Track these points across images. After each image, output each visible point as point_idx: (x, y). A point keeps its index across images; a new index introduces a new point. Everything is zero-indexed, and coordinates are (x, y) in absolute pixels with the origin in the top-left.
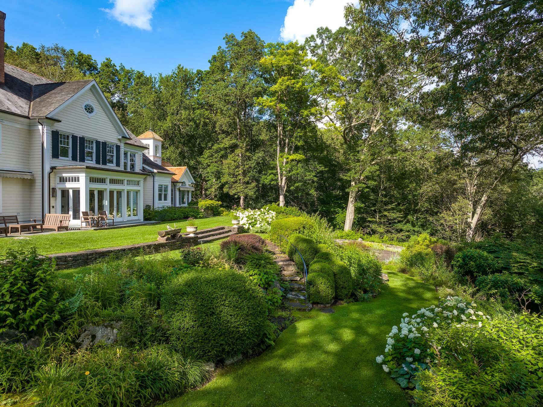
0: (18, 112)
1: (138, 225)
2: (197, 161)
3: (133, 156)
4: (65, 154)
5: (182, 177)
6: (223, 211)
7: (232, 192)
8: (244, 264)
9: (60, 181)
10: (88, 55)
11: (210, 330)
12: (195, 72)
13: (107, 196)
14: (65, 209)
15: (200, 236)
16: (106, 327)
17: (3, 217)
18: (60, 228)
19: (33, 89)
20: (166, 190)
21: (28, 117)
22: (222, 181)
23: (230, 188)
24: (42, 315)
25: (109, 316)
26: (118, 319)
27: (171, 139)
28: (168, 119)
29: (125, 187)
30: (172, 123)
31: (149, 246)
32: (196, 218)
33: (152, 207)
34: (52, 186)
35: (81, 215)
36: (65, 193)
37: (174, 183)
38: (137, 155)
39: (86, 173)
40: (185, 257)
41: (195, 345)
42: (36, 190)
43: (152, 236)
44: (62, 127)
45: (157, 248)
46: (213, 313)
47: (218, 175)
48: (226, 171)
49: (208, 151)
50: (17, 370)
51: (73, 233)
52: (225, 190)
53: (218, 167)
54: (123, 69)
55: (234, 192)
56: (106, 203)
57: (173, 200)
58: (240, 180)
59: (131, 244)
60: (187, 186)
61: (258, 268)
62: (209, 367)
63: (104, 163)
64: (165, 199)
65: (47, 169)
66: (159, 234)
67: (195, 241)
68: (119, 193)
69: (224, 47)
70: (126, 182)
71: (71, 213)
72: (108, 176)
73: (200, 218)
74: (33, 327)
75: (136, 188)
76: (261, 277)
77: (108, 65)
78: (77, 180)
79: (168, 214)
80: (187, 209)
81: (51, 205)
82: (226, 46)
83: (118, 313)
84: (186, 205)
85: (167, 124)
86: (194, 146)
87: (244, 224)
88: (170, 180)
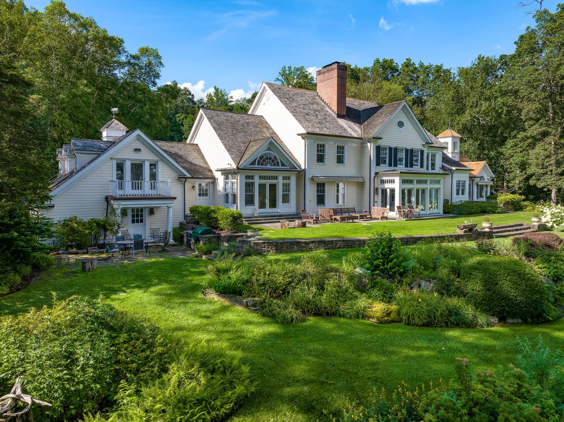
0: (356, 136)
1: (438, 218)
2: (498, 153)
3: (434, 156)
4: (384, 162)
5: (481, 171)
6: (526, 206)
7: (540, 185)
8: (534, 257)
9: (381, 183)
10: (391, 60)
11: (494, 295)
12: (498, 57)
13: (414, 193)
14: (384, 204)
15: (494, 231)
16: (427, 281)
17: (348, 208)
18: (383, 218)
19: (361, 114)
20: (464, 186)
21: (361, 139)
22: (528, 173)
23: (539, 180)
24: (395, 268)
25: (428, 275)
26: (434, 278)
27: (470, 131)
28: (467, 112)
29: (428, 186)
30: (471, 116)
31: (451, 236)
32: (494, 212)
33: (450, 202)
34: (376, 186)
35: (396, 208)
36: (384, 191)
37: (472, 178)
38: (437, 155)
39: (400, 176)
40: (479, 246)
41: (484, 302)
42: (366, 189)
43: (452, 229)
44: (382, 143)
45: (457, 238)
46: (497, 283)
47: (523, 166)
48: (533, 161)
49: (512, 140)
50: (386, 291)
51: (392, 222)
52: (532, 182)
53: (523, 157)
54: (422, 65)
55: (542, 185)
56: (413, 199)
57: (471, 194)
58: (551, 171)
59: (437, 233)
60: (486, 180)
61: (548, 263)
62: (495, 320)
63: (411, 166)
64: (463, 194)
65: (373, 175)
66: (458, 227)
67: (490, 235)
68: (423, 191)
69: (534, 25)
70: (428, 182)
71: (388, 207)
72: (415, 178)
73: (499, 213)
74: (391, 273)
75: (436, 186)
76: (549, 270)
77: (408, 64)
78: (393, 182)
79: (466, 208)
80: (484, 205)
81: (375, 200)
82: (537, 24)
83: (433, 274)
84: (484, 199)
85: (466, 118)
86: (495, 136)
87: (547, 222)
88: (468, 175)
